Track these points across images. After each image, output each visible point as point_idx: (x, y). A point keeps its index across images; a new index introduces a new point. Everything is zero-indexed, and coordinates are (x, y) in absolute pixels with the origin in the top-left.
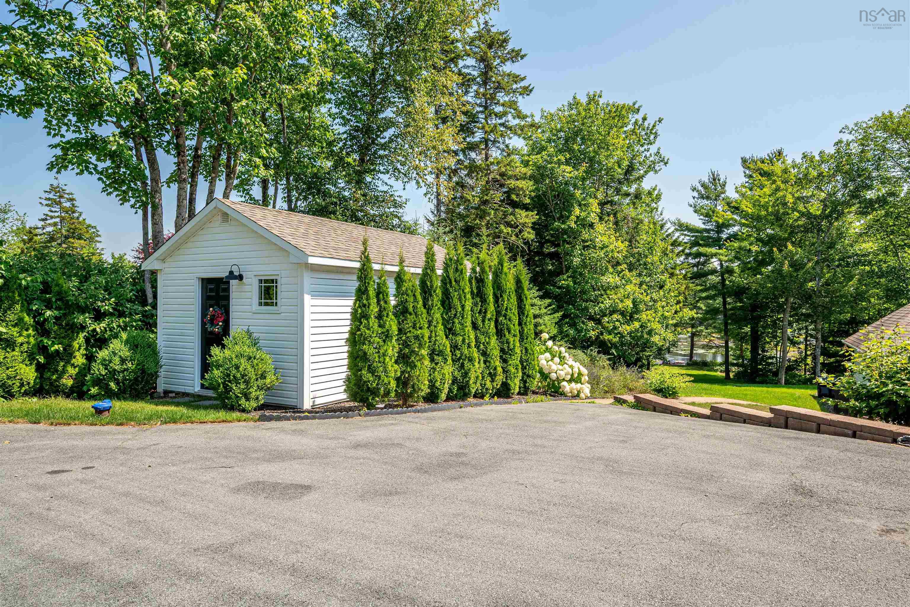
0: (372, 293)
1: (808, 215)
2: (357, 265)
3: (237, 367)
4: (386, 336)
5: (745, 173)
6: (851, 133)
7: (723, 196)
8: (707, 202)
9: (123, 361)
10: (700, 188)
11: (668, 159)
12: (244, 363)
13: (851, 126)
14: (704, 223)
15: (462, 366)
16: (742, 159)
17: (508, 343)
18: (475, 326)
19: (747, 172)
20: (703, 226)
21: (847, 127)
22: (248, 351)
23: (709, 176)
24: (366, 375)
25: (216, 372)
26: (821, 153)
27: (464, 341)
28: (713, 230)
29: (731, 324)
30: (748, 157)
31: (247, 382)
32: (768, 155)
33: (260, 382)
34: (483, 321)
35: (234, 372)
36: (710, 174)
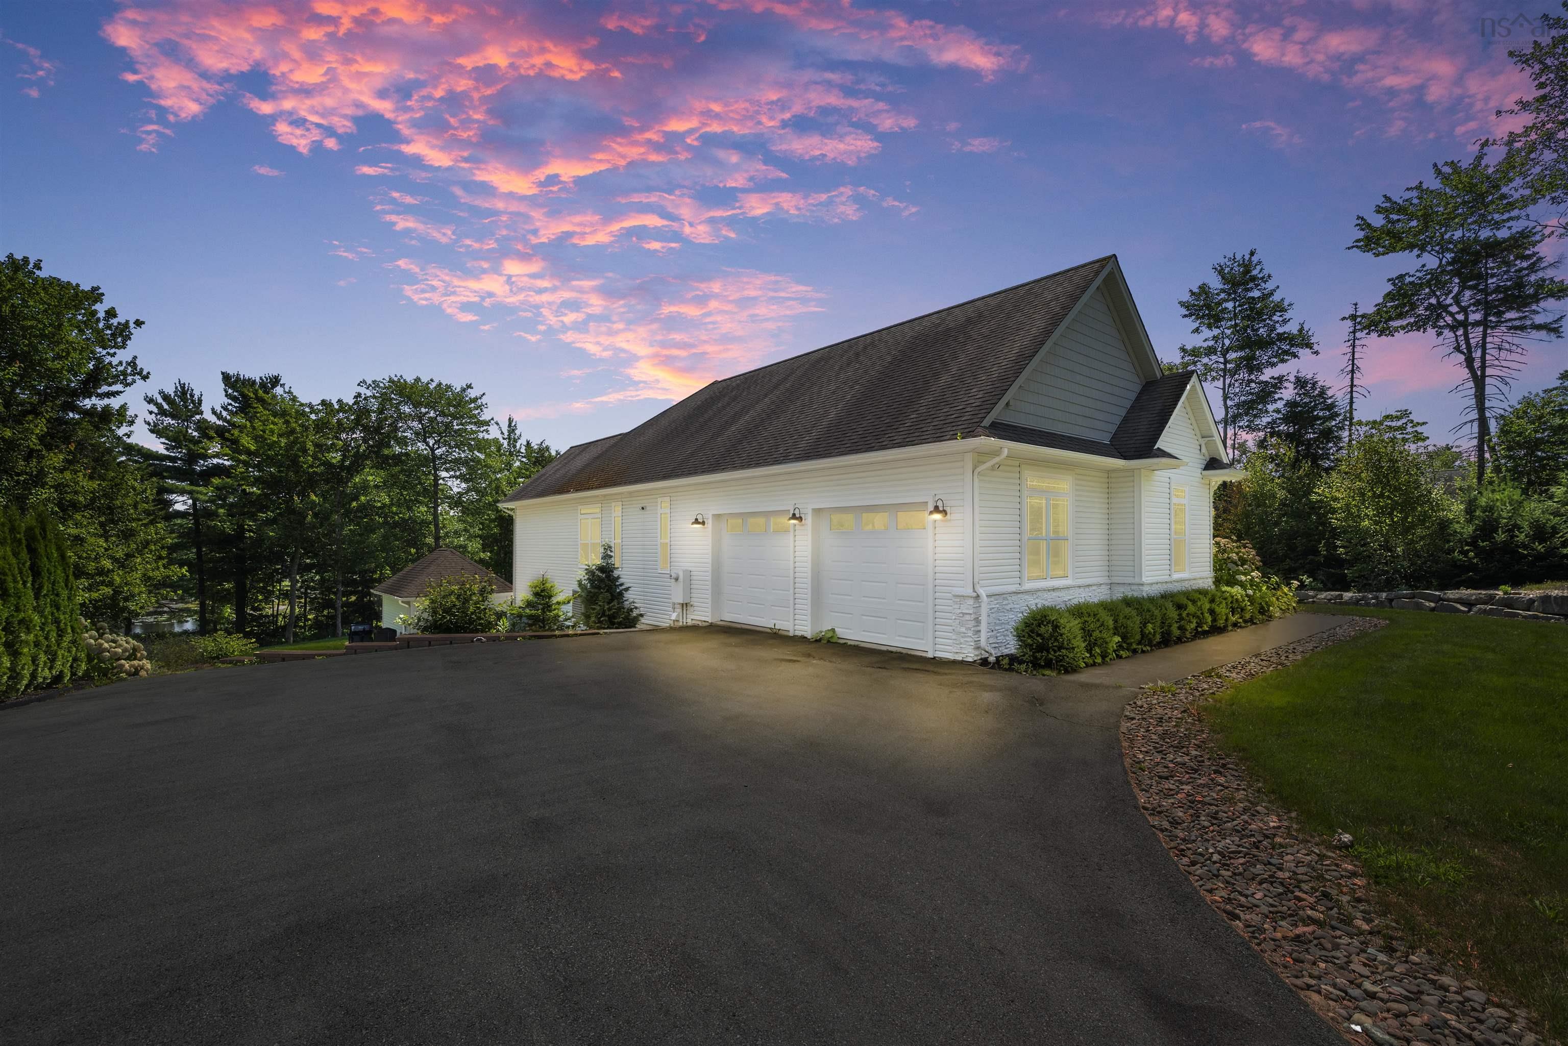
1: (328, 464)
5: (226, 391)
6: (368, 388)
7: (198, 417)
8: (172, 422)
10: (160, 400)
11: (149, 373)
13: (369, 382)
14: (167, 449)
16: (223, 373)
19: (230, 391)
20: (165, 452)
21: (364, 382)
23: (176, 388)
26: (339, 401)
28: (180, 459)
29: (208, 580)
30: (231, 374)
32: (261, 378)
36: (178, 385)
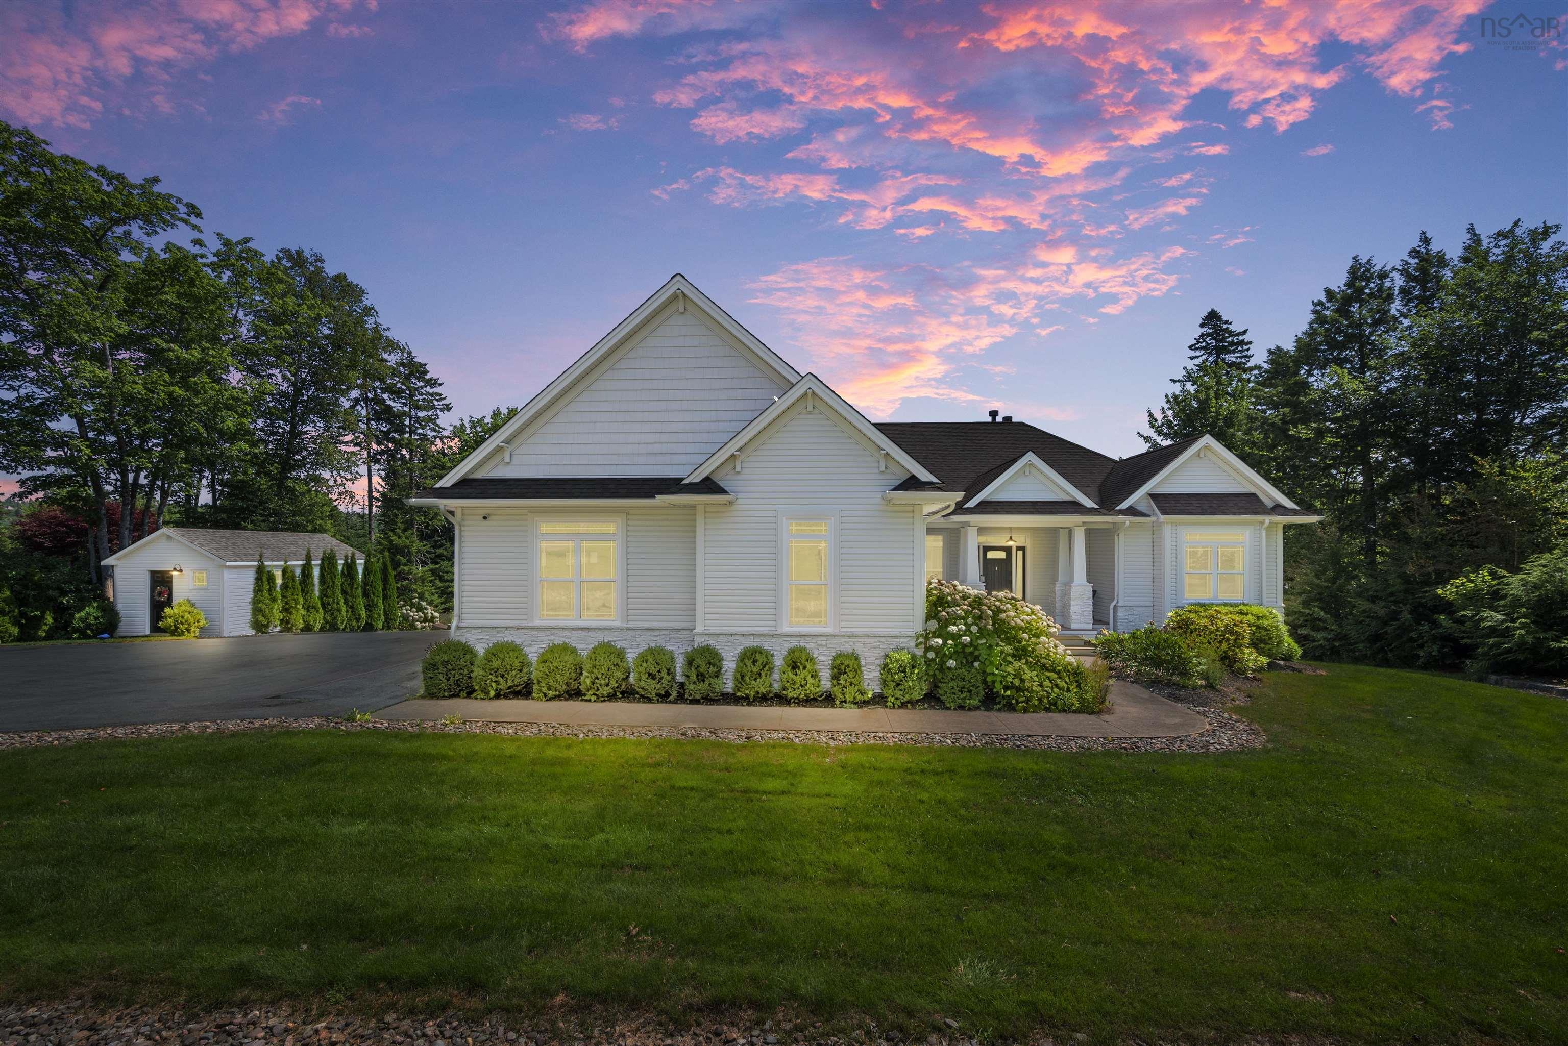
0: (264, 579)
2: (256, 563)
3: (183, 617)
4: (274, 600)
9: (96, 618)
12: (187, 616)
15: (333, 614)
17: (373, 601)
18: (344, 592)
22: (188, 609)
24: (260, 618)
25: (169, 620)
27: (334, 601)
31: (189, 624)
33: (197, 624)
34: (351, 590)
35: (180, 619)
